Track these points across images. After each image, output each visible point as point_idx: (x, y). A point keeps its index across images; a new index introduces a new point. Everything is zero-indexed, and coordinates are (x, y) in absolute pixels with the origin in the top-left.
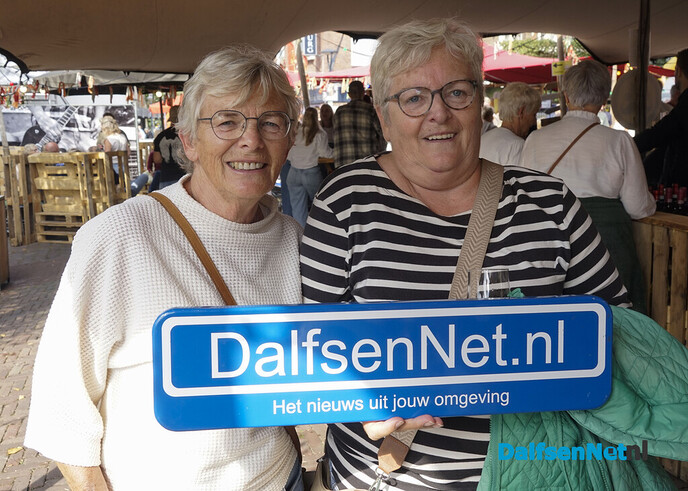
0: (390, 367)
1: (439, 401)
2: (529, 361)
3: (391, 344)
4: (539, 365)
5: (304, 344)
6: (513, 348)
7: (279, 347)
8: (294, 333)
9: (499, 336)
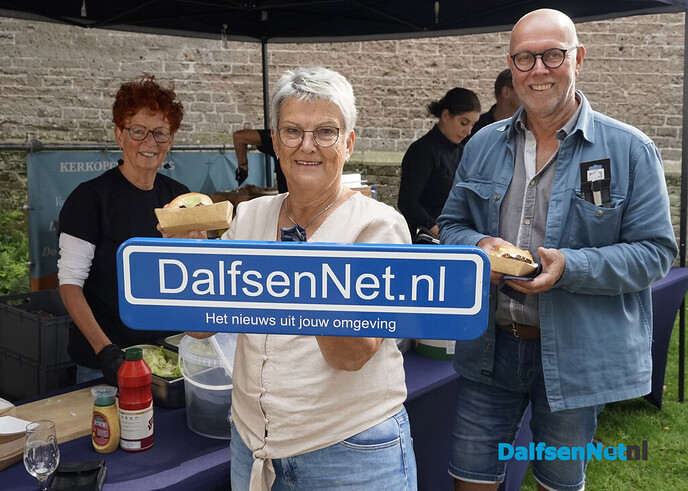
0: (297, 295)
1: (337, 323)
2: (414, 298)
3: (298, 277)
4: (422, 301)
5: (229, 272)
6: (401, 286)
7: (209, 273)
8: (221, 263)
9: (388, 276)
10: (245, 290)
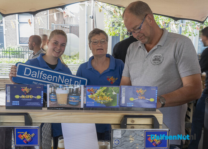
0: (53, 81)
5: (40, 73)
7: (36, 73)
8: (39, 71)
9: (71, 80)
10: (43, 78)
